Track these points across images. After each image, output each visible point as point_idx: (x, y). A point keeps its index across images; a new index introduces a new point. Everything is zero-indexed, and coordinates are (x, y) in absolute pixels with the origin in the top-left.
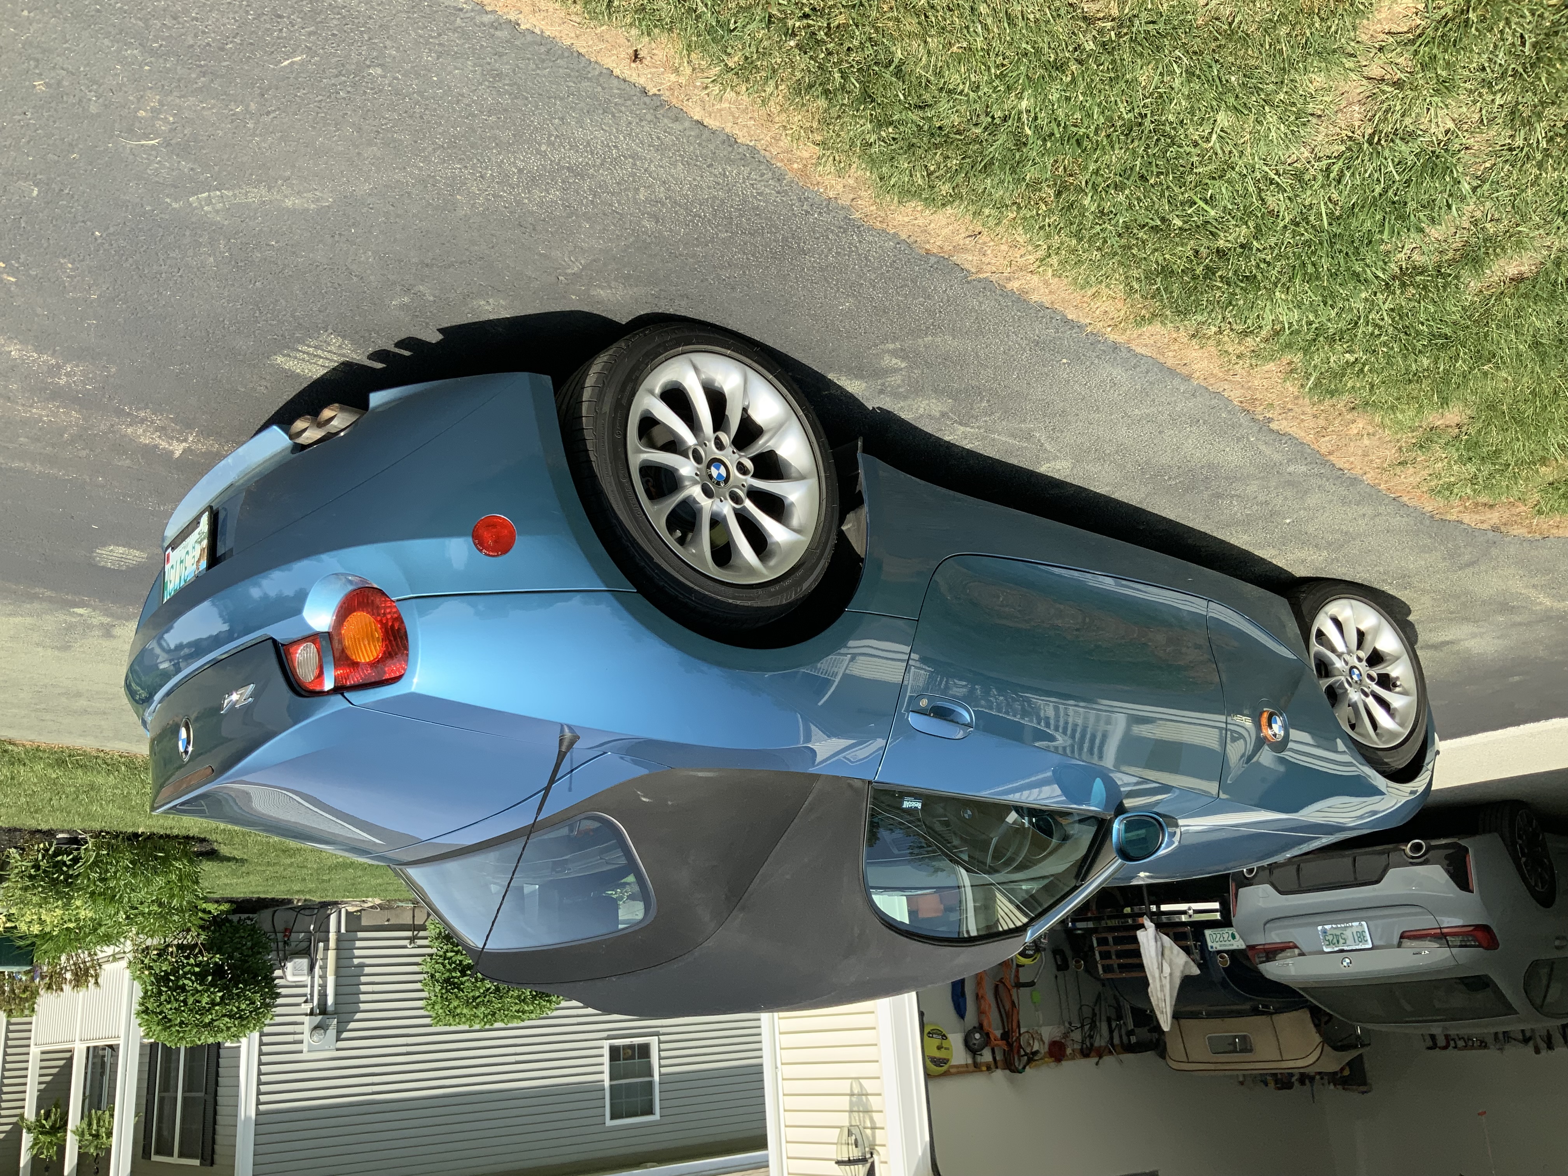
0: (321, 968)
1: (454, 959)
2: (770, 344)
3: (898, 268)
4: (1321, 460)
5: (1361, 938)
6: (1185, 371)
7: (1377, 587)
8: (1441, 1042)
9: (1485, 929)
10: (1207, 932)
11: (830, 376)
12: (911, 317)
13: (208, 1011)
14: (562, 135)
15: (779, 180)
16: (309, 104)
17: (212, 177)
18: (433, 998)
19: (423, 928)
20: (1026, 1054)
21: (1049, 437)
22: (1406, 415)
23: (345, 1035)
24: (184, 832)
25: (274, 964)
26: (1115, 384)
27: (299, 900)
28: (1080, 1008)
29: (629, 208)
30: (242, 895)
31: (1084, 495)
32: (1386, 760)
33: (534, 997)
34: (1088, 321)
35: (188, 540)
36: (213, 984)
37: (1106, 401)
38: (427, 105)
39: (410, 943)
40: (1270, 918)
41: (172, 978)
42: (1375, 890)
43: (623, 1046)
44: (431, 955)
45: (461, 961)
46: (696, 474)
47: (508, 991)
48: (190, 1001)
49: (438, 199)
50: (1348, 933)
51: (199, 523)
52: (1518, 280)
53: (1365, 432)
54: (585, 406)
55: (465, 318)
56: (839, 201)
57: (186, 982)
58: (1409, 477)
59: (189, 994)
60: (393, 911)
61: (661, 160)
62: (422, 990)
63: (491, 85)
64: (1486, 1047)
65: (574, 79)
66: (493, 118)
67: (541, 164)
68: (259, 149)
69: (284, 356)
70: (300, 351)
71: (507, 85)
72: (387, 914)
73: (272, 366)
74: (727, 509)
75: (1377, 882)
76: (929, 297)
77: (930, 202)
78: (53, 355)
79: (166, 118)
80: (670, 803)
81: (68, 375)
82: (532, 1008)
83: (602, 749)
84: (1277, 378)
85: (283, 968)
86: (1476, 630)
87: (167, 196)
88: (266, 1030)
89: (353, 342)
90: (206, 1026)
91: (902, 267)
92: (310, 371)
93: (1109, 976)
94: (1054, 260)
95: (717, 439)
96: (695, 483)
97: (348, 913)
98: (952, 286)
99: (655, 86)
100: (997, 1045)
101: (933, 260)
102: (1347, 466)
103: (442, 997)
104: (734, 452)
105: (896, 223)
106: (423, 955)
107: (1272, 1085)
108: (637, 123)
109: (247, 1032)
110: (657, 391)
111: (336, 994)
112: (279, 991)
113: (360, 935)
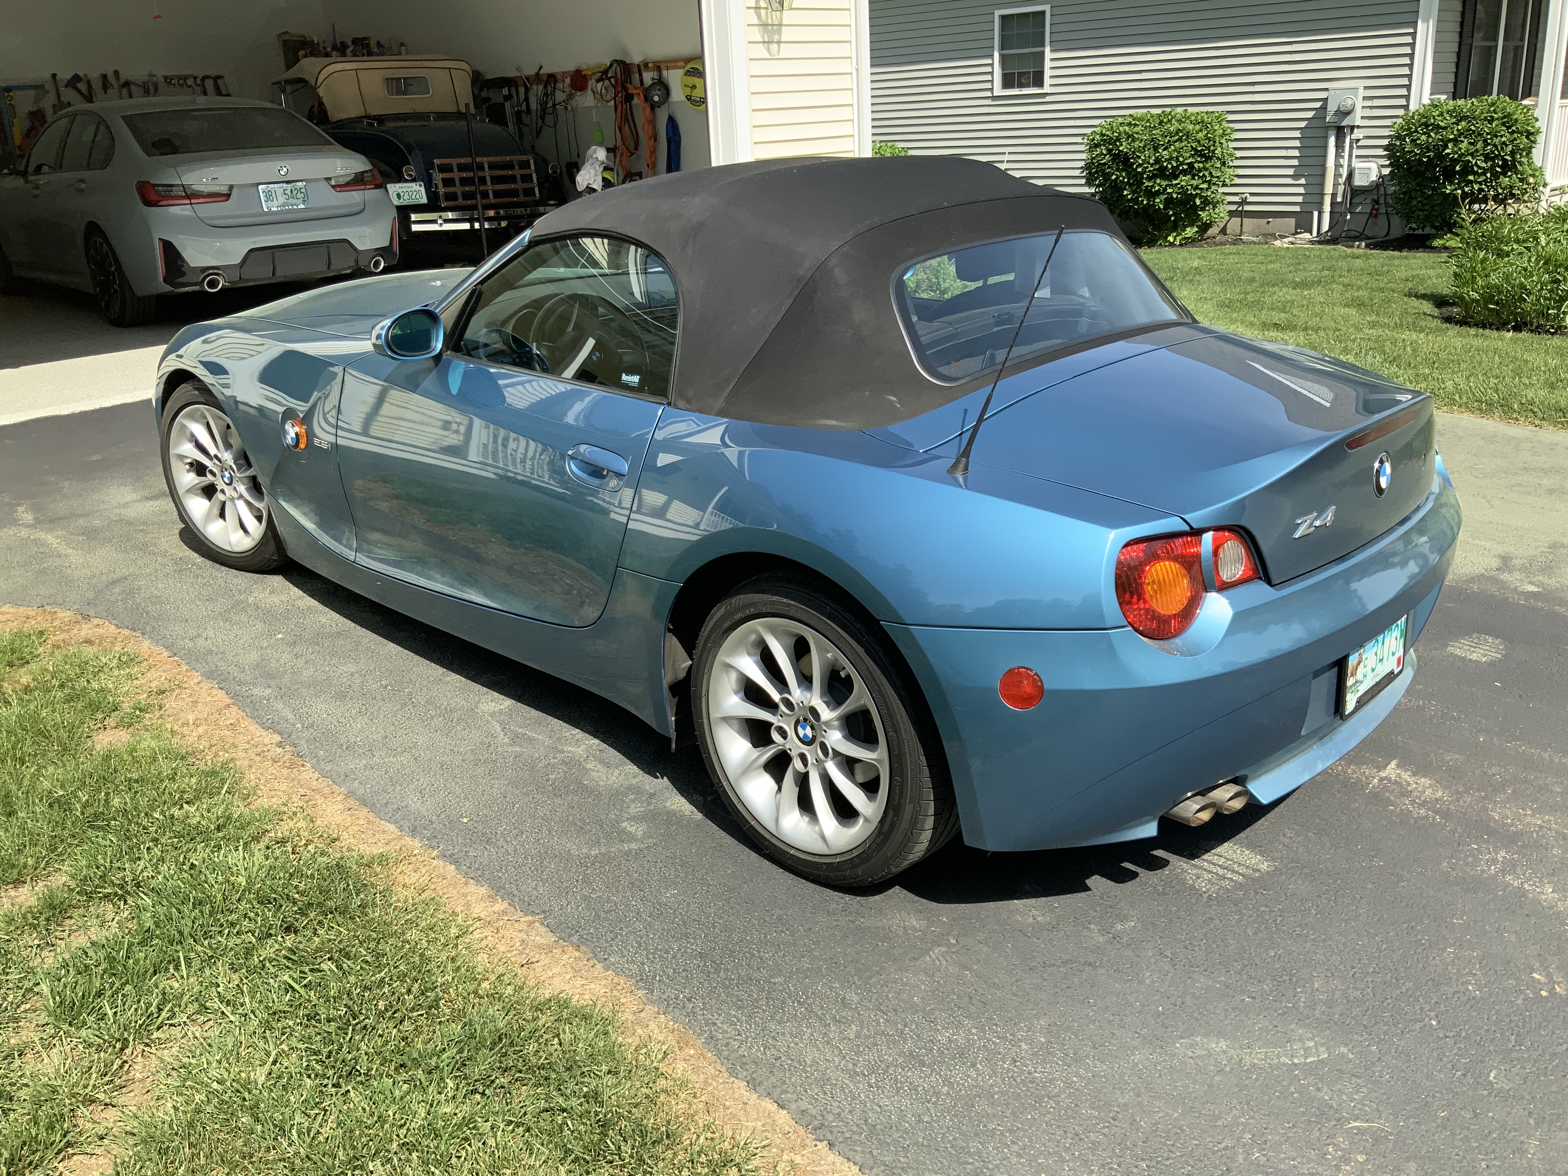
0: (1341, 176)
1: (1200, 181)
2: (754, 855)
3: (611, 932)
4: (239, 699)
5: (269, 197)
6: (351, 802)
7: (207, 561)
8: (209, 84)
9: (149, 203)
10: (424, 200)
11: (699, 816)
12: (608, 878)
13: (1462, 134)
14: (923, 1103)
15: (712, 1038)
16: (1181, 1156)
17: (1299, 1080)
18: (1223, 141)
19: (1231, 214)
20: (609, 79)
21: (496, 737)
22: (148, 743)
23: (1318, 105)
24: (1464, 329)
25: (1389, 181)
26: (421, 792)
27: (1359, 247)
28: (555, 124)
29: (870, 1016)
30: (1418, 255)
31: (473, 673)
32: (197, 392)
33: (1118, 139)
34: (435, 862)
35: (1373, 683)
36: (1455, 162)
37: (432, 773)
38: (1057, 1146)
39: (1246, 198)
40: (357, 216)
41: (1498, 169)
42: (254, 243)
43: (1029, 86)
44: (1224, 185)
45: (1193, 178)
46: (825, 731)
47: (1145, 146)
48: (1480, 145)
49: (1064, 1039)
50: (282, 200)
51: (1357, 702)
52: (18, 882)
53: (191, 727)
54: (931, 811)
55: (1062, 902)
56: (656, 1010)
57: (1484, 165)
58: (156, 678)
59: (1481, 152)
60: (1263, 232)
61: (827, 1068)
62: (1235, 149)
63: (986, 1164)
64: (166, 78)
65: (899, 1165)
66: (991, 1126)
67: (951, 1071)
68: (1243, 1108)
69: (1259, 870)
70: (1240, 874)
71: (970, 1164)
72: (1270, 229)
73: (1274, 860)
74: (797, 694)
75: (251, 251)
76: (586, 898)
77: (564, 1004)
78: (1508, 885)
79: (1336, 1151)
80: (867, 393)
81: (1495, 861)
82: (1121, 128)
83: (929, 457)
84: (264, 790)
85: (1382, 177)
86: (123, 511)
87: (1351, 1061)
88: (1401, 112)
89: (1183, 882)
90: (1465, 118)
91: (606, 933)
92: (1235, 852)
93: (523, 158)
94: (454, 931)
95: (806, 765)
96: (827, 723)
97: (1311, 233)
98: (561, 909)
99: (819, 1150)
100: (636, 88)
101: (575, 939)
102: (215, 692)
103: (1215, 142)
104: (790, 750)
105: (604, 982)
106: (1232, 185)
107: (373, 44)
108: (843, 1111)
109: (1421, 111)
110: (861, 821)
111: (1325, 147)
112: (1386, 153)
113: (1297, 209)
